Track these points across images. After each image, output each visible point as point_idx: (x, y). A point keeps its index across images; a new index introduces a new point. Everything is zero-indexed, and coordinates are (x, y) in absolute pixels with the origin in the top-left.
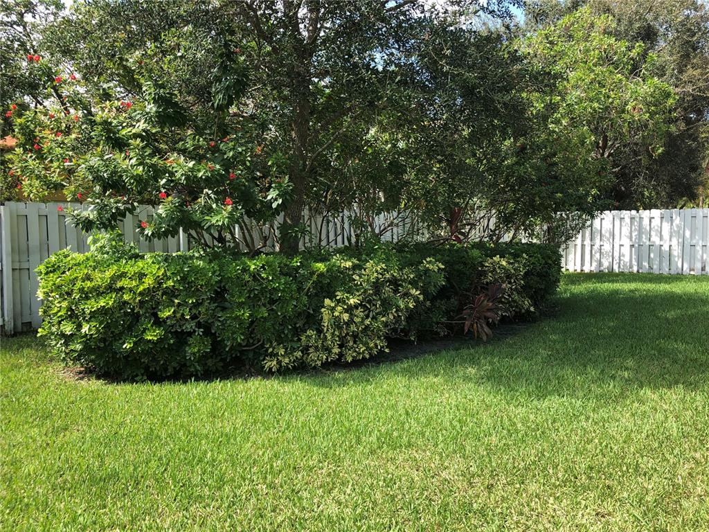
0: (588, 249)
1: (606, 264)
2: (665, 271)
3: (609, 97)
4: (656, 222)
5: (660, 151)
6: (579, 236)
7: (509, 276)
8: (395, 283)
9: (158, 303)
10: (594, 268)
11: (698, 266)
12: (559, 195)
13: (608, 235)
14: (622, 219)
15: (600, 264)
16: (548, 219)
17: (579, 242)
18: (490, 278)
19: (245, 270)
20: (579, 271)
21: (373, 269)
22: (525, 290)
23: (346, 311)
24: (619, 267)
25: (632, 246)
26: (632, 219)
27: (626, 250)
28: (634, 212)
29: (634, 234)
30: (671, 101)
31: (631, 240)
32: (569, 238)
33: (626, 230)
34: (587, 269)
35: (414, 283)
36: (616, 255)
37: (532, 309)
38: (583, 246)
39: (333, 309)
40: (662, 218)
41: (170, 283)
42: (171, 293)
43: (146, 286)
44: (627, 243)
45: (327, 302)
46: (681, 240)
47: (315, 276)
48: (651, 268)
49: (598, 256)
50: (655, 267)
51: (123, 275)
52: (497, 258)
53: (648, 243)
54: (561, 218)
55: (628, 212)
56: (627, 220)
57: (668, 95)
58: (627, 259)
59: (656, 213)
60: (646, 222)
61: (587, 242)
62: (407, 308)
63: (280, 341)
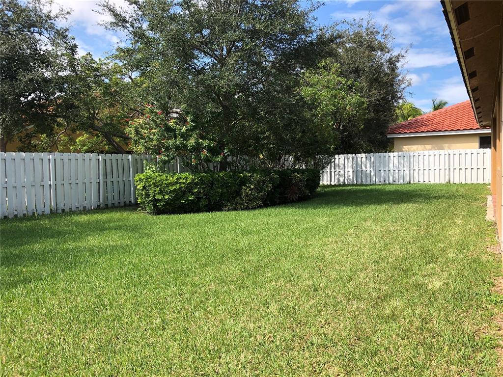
0: (333, 174)
1: (342, 180)
2: (368, 183)
3: (339, 103)
4: (364, 159)
5: (362, 127)
6: (329, 167)
7: (300, 181)
8: (263, 181)
9: (192, 187)
10: (336, 182)
11: (382, 180)
12: (319, 149)
13: (342, 166)
14: (348, 158)
15: (339, 180)
16: (314, 159)
17: (328, 170)
18: (294, 181)
19: (219, 176)
20: (329, 184)
21: (257, 177)
22: (306, 186)
23: (250, 190)
24: (348, 182)
25: (353, 171)
26: (353, 158)
27: (351, 173)
28: (354, 155)
29: (354, 165)
30: (365, 105)
31: (353, 168)
32: (324, 168)
33: (350, 164)
34: (333, 183)
35: (269, 182)
36: (346, 175)
37: (309, 194)
38: (331, 172)
39: (246, 190)
40: (366, 158)
41: (196, 180)
42: (196, 184)
43: (189, 181)
44: (351, 170)
45: (243, 187)
46: (375, 168)
47: (240, 179)
48: (362, 181)
49: (338, 176)
50: (364, 181)
51: (180, 178)
52: (296, 174)
53: (360, 170)
54: (320, 158)
55: (351, 155)
56: (351, 159)
57: (363, 103)
58: (351, 177)
59: (363, 155)
60: (359, 159)
61: (333, 170)
62: (268, 190)
63: (228, 201)
